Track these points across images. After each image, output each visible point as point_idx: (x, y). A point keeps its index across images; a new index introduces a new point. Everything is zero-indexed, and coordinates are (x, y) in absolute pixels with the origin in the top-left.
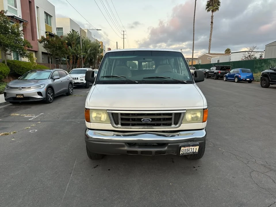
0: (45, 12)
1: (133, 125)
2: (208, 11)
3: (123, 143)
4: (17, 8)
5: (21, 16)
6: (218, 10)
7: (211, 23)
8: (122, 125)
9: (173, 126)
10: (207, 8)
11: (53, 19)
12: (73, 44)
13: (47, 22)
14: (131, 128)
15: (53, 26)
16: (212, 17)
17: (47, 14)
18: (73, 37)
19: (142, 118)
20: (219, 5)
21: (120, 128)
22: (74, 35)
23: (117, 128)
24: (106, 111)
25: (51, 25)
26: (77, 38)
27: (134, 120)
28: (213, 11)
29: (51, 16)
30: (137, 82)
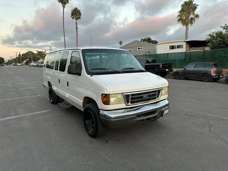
1: (137, 102)
2: (73, 18)
3: (136, 115)
6: (80, 18)
7: (76, 28)
8: (132, 103)
9: (157, 99)
10: (71, 16)
14: (137, 104)
16: (76, 23)
19: (143, 96)
20: (80, 15)
21: (131, 105)
23: (129, 105)
24: (123, 94)
27: (138, 98)
28: (76, 19)
30: (122, 72)
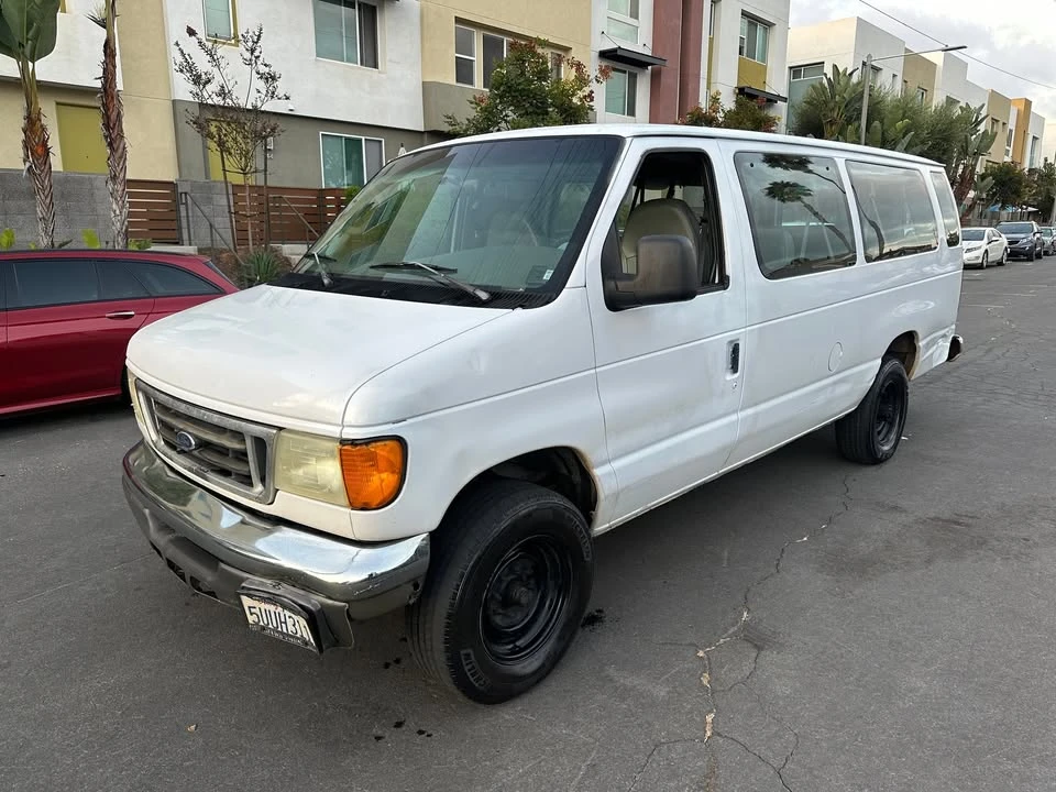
0: (744, 14)
4: (637, 18)
5: (650, 45)
9: (257, 490)
11: (775, 33)
12: (831, 126)
13: (747, 49)
15: (771, 63)
17: (752, 20)
18: (833, 97)
22: (838, 87)
25: (764, 59)
26: (848, 99)
29: (768, 25)
